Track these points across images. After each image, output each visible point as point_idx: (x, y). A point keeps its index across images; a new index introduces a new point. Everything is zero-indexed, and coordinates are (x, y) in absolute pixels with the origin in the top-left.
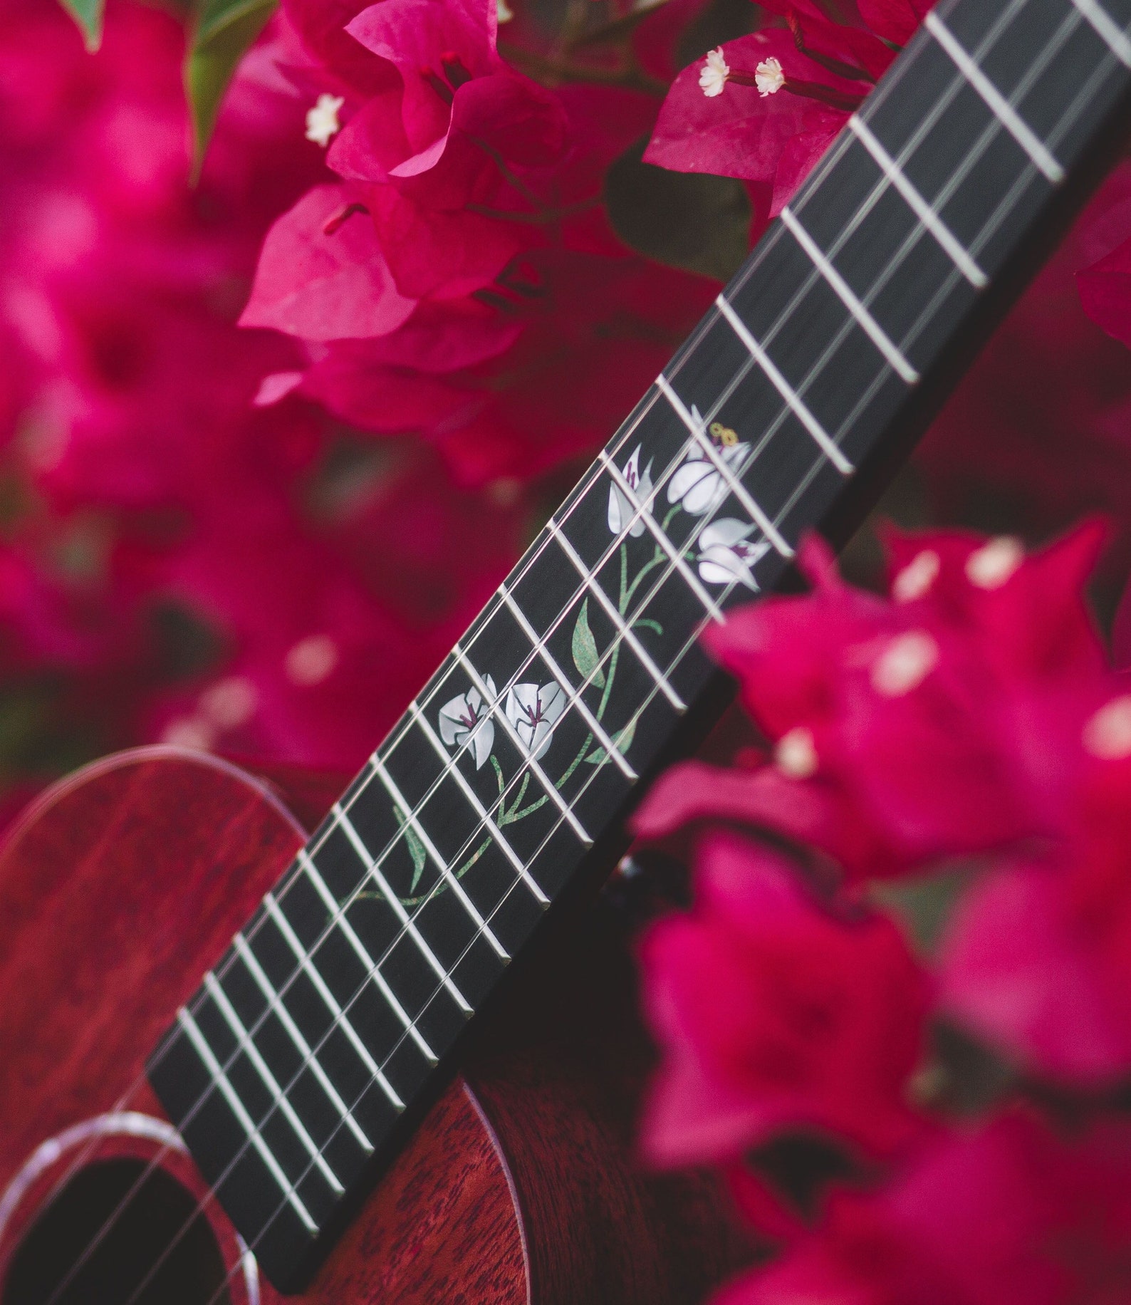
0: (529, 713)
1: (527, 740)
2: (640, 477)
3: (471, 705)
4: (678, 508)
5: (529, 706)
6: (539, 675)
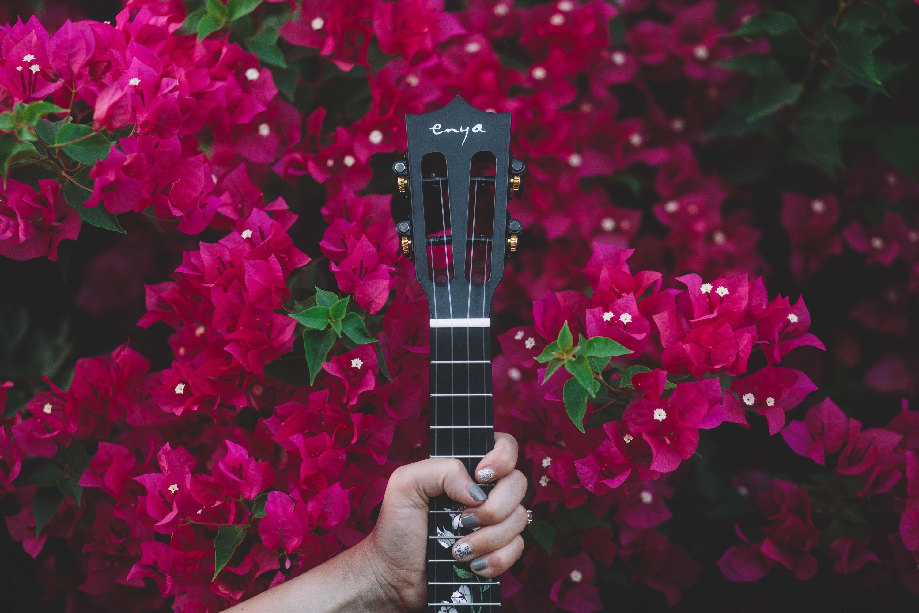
0: (461, 597)
1: (466, 602)
2: (444, 532)
3: (444, 610)
4: (459, 529)
5: (459, 596)
6: (457, 588)
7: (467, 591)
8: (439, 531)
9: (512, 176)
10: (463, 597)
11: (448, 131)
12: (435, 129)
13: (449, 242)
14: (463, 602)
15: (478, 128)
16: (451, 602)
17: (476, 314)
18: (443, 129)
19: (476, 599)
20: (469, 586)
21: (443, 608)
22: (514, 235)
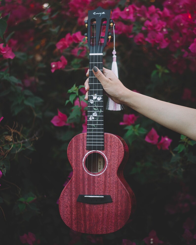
4: (95, 99)
7: (96, 113)
8: (90, 100)
9: (110, 23)
10: (95, 114)
11: (97, 14)
12: (94, 13)
13: (95, 38)
14: (95, 116)
15: (103, 13)
16: (92, 115)
17: (100, 52)
18: (96, 13)
19: (98, 115)
20: (96, 112)
21: (91, 117)
22: (110, 36)
